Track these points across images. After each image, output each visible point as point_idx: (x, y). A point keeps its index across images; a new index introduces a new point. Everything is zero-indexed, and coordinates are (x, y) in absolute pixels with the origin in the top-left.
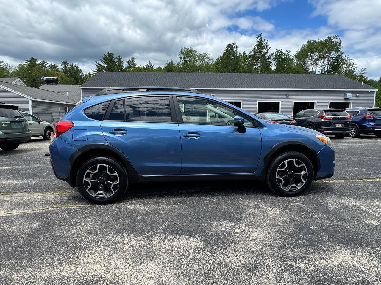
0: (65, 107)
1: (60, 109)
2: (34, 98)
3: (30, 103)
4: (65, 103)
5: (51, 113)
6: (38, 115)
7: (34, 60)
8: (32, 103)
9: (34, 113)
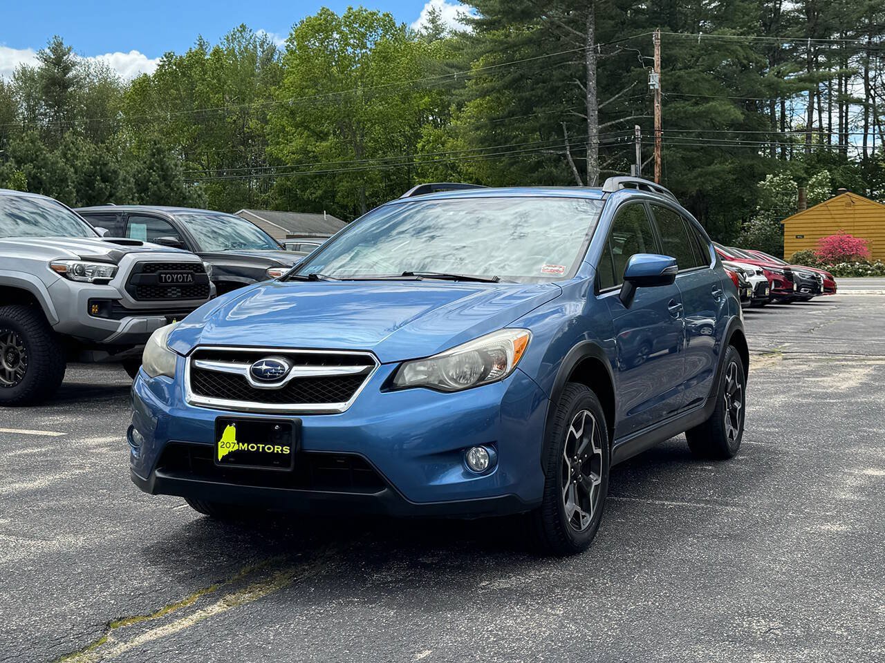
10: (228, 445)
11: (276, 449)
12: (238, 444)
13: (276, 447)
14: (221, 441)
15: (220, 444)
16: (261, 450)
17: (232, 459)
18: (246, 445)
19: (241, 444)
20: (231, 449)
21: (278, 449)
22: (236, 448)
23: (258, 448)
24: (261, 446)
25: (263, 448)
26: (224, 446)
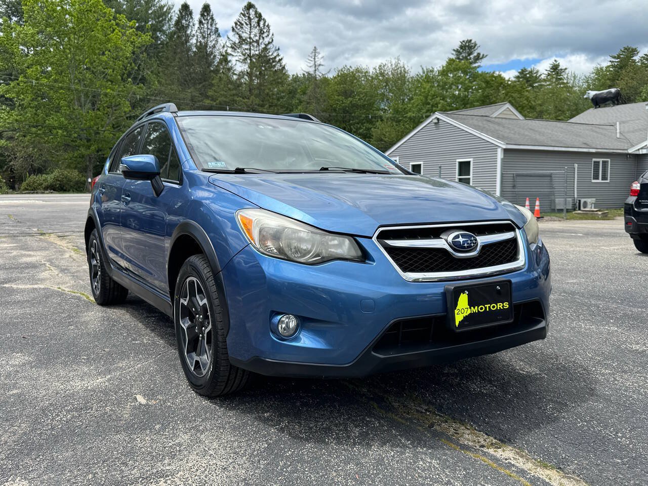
0: (594, 160)
1: (576, 165)
2: (507, 144)
3: (500, 155)
4: (594, 151)
5: (550, 176)
6: (514, 179)
7: (631, 52)
8: (504, 154)
9: (504, 175)
10: (463, 311)
11: (499, 306)
12: (470, 308)
13: (498, 304)
14: (457, 308)
15: (456, 312)
16: (488, 310)
17: (466, 323)
18: (476, 307)
19: (472, 308)
20: (465, 314)
21: (500, 306)
22: (469, 312)
23: (486, 308)
24: (487, 306)
25: (489, 307)
26: (460, 313)
